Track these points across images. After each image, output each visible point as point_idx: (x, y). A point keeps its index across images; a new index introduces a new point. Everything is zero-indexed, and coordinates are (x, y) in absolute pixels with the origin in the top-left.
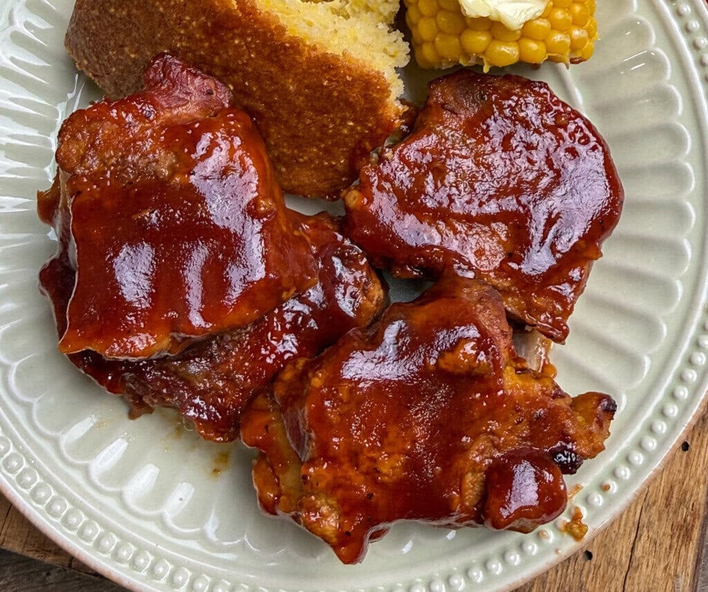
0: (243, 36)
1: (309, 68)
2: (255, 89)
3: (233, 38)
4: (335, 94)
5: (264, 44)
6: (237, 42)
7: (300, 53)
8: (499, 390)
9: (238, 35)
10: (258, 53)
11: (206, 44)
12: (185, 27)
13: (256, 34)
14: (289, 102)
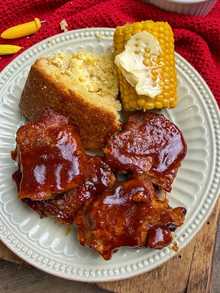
0: (71, 102)
1: (91, 111)
2: (75, 118)
3: (68, 103)
4: (100, 119)
5: (78, 105)
6: (69, 104)
7: (89, 107)
8: (151, 206)
9: (70, 102)
10: (76, 107)
11: (61, 105)
12: (54, 100)
13: (75, 102)
14: (86, 122)
